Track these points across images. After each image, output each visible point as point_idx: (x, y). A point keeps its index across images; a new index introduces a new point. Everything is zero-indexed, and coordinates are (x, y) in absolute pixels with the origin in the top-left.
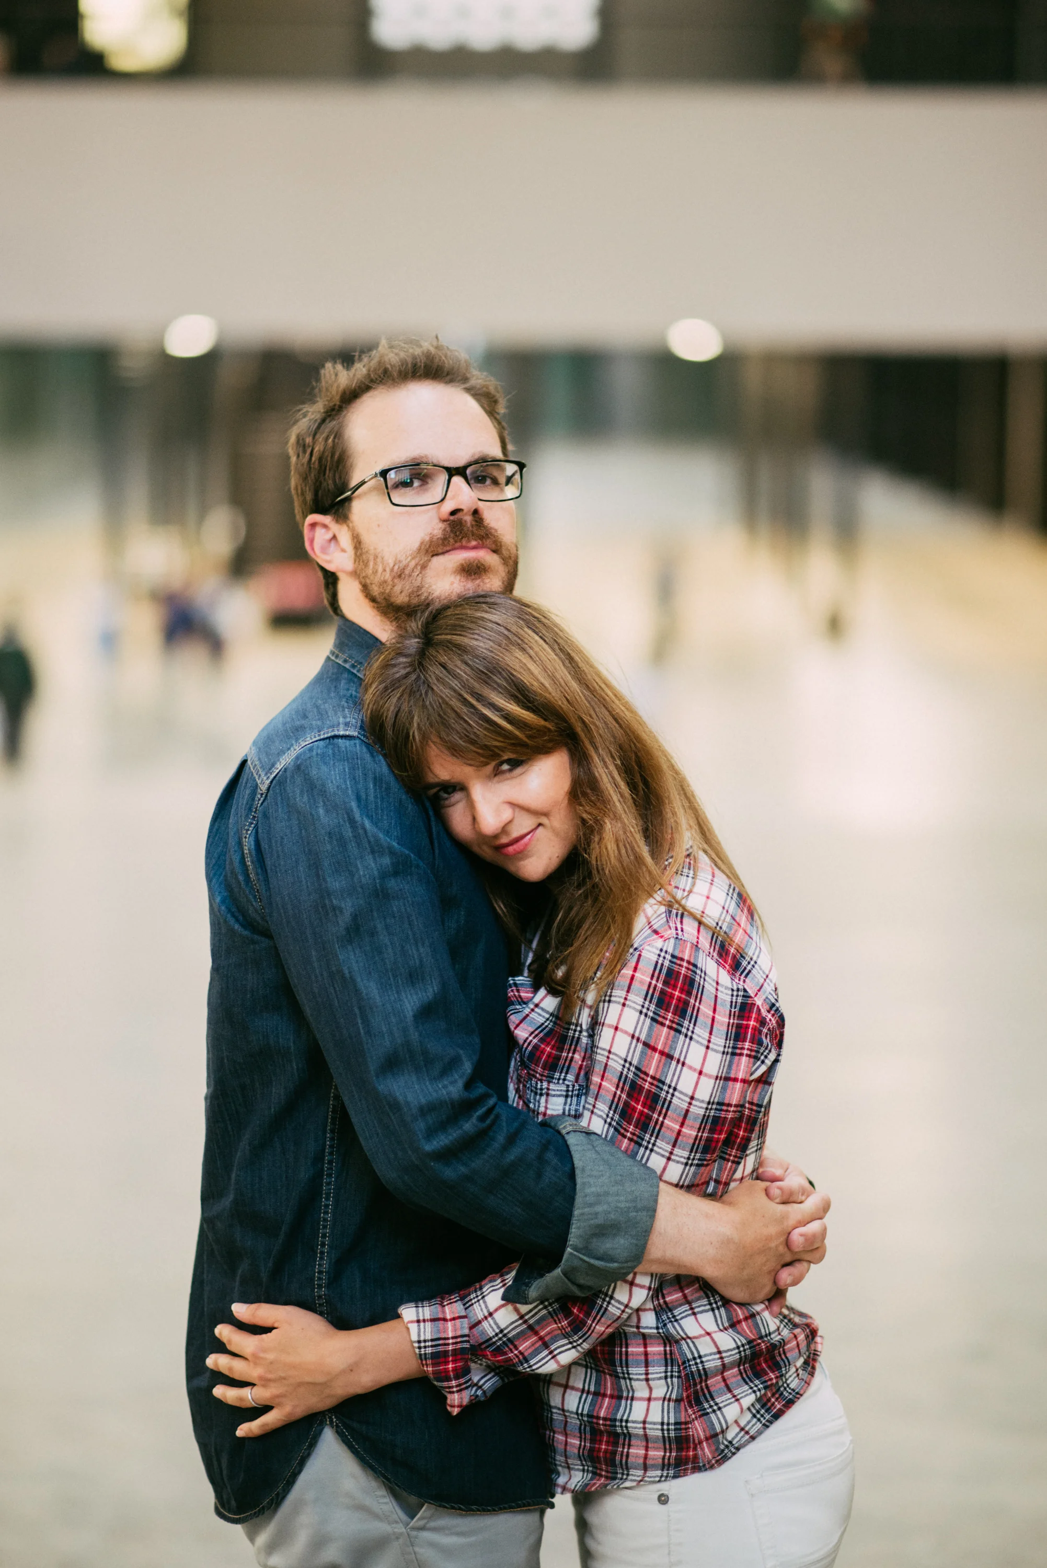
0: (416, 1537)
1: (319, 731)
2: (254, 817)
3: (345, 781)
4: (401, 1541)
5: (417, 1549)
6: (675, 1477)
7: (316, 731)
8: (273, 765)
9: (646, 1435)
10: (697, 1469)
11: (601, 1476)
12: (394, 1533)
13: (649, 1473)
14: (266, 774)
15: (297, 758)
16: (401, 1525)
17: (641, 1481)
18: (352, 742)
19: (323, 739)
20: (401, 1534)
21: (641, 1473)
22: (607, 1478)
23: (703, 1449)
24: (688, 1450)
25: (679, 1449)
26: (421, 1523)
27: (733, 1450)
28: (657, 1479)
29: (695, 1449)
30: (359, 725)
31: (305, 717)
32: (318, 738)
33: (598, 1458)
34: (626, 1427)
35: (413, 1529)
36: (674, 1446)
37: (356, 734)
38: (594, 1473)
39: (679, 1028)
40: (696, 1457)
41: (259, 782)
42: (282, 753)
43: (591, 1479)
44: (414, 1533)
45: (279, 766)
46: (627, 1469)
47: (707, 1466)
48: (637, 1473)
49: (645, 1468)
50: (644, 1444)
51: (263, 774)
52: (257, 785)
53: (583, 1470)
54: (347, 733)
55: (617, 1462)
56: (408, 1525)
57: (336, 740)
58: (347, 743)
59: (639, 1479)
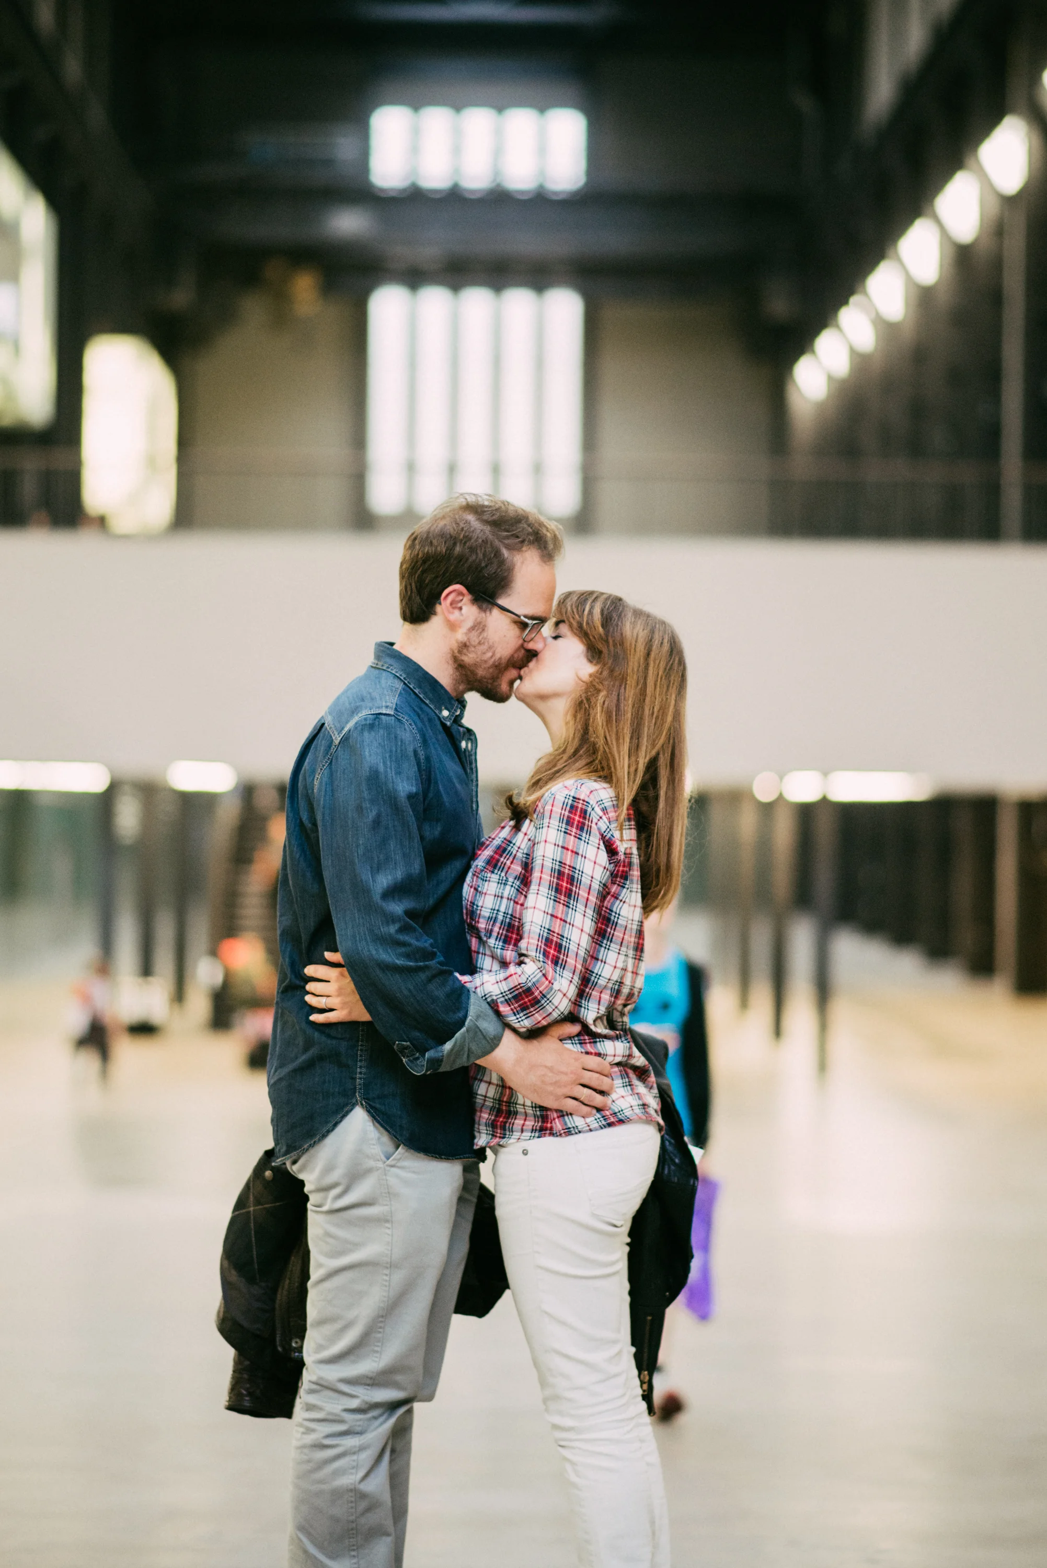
0: (388, 1171)
1: (370, 709)
2: (329, 758)
3: (384, 741)
4: (379, 1171)
5: (388, 1178)
6: (538, 1137)
7: (368, 709)
8: (343, 729)
9: (525, 1112)
10: (552, 1134)
11: (496, 1136)
12: (376, 1167)
13: (524, 1134)
14: (338, 734)
15: (356, 723)
16: (381, 1162)
17: (519, 1139)
18: (390, 718)
19: (373, 714)
20: (380, 1168)
21: (519, 1134)
22: (500, 1137)
23: (555, 1123)
24: (547, 1123)
25: (543, 1122)
26: (393, 1163)
27: (577, 1131)
28: (529, 1138)
29: (551, 1123)
30: (394, 707)
31: (363, 700)
32: (370, 713)
33: (497, 1125)
34: (516, 1107)
35: (387, 1165)
36: (540, 1120)
37: (392, 713)
38: (493, 1135)
39: (580, 837)
40: (551, 1128)
41: (334, 738)
42: (347, 722)
43: (491, 1139)
44: (388, 1168)
45: (346, 729)
46: (512, 1132)
47: (558, 1134)
48: (516, 1134)
49: (522, 1131)
50: (524, 1117)
51: (336, 733)
52: (332, 740)
53: (487, 1134)
54: (388, 712)
55: (507, 1127)
56: (385, 1162)
57: (381, 716)
58: (388, 718)
59: (518, 1137)
